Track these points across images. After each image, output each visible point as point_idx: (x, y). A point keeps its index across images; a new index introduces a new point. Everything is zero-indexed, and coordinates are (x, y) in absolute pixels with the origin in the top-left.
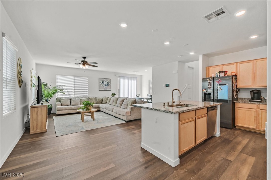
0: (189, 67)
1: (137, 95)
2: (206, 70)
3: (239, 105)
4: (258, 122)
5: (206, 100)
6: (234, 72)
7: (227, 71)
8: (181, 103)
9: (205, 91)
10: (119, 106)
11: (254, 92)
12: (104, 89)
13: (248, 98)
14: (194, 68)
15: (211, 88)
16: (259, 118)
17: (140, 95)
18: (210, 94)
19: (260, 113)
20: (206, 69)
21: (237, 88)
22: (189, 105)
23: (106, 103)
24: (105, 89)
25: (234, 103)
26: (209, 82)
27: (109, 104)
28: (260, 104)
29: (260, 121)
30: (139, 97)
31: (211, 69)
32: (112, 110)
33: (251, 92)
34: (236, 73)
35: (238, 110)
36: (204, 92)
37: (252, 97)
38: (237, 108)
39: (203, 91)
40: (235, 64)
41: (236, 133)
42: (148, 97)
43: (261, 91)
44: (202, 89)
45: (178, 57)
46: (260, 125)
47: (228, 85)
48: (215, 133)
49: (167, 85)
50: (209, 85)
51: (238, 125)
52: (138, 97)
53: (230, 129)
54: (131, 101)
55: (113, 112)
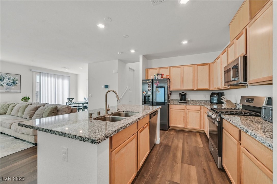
0: (130, 68)
1: (69, 99)
2: (146, 72)
3: (172, 107)
4: (185, 121)
5: (146, 102)
6: (169, 76)
7: (163, 74)
8: (119, 111)
9: (145, 93)
10: (28, 117)
11: (182, 94)
12: (5, 90)
13: (178, 100)
14: (134, 70)
15: (150, 90)
16: (186, 118)
17: (74, 98)
18: (149, 96)
19: (187, 113)
20: (146, 70)
21: (170, 90)
22: (129, 112)
23: (5, 114)
24: (7, 91)
25: (169, 105)
26: (148, 84)
27: (11, 115)
28: (187, 105)
29: (187, 120)
30: (73, 101)
31: (150, 72)
32: (8, 126)
33: (180, 94)
34: (170, 77)
35: (172, 112)
36: (144, 95)
37: (180, 99)
38: (171, 109)
39: (144, 93)
40: (169, 68)
41: (171, 135)
42: (85, 101)
43: (186, 93)
44: (142, 92)
45: (118, 53)
46: (187, 123)
47: (164, 88)
48: (155, 140)
49: (107, 87)
50: (149, 87)
51: (172, 125)
52: (70, 101)
53: (166, 131)
54: (49, 108)
55: (10, 128)
